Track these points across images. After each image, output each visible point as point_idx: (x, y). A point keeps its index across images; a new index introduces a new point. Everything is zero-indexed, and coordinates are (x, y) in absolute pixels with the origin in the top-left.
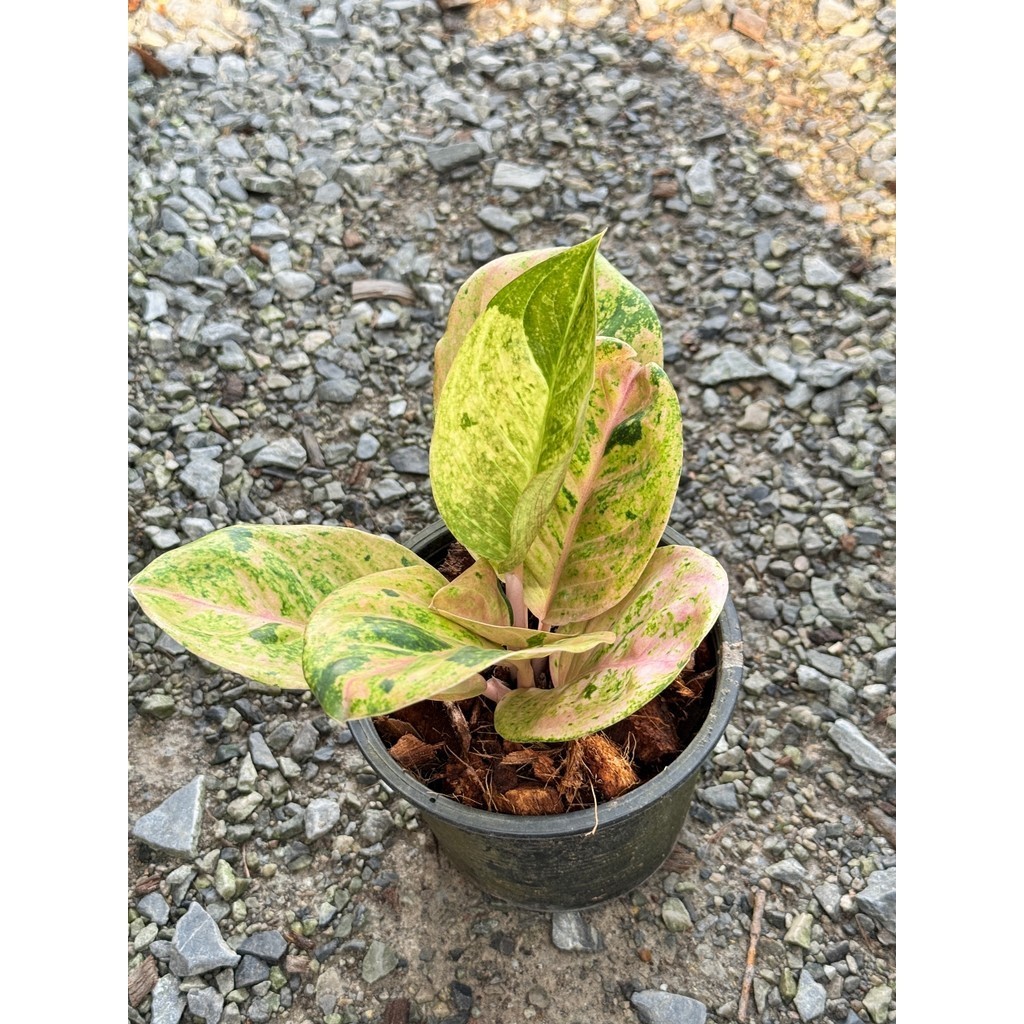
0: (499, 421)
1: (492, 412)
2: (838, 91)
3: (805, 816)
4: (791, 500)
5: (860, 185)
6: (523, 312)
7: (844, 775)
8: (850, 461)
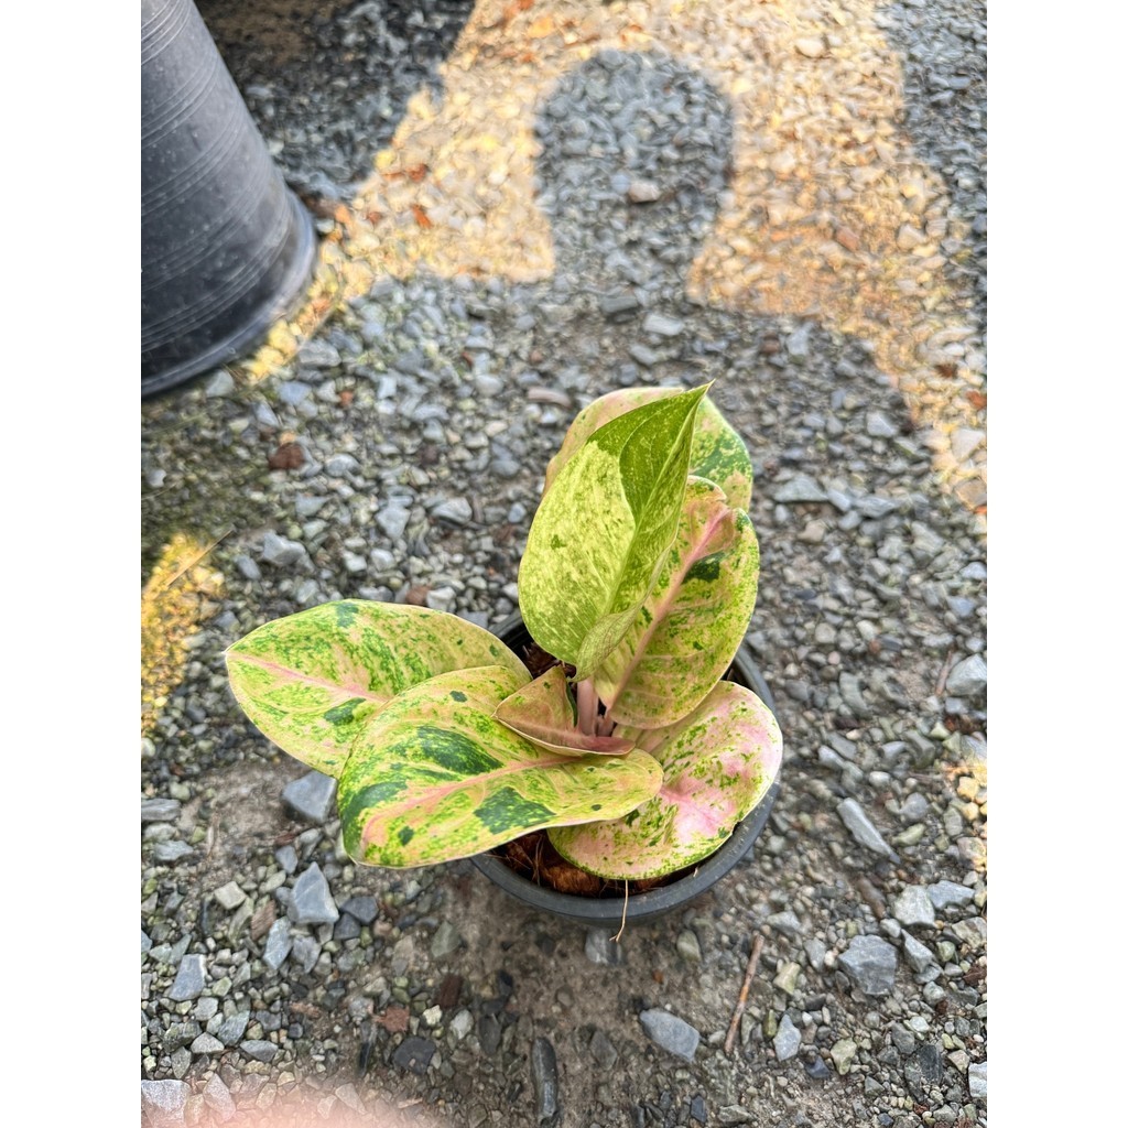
0: (585, 547)
1: (581, 538)
2: (907, 294)
3: (806, 875)
4: (834, 605)
5: (916, 364)
6: (620, 451)
7: (844, 845)
8: (884, 579)
